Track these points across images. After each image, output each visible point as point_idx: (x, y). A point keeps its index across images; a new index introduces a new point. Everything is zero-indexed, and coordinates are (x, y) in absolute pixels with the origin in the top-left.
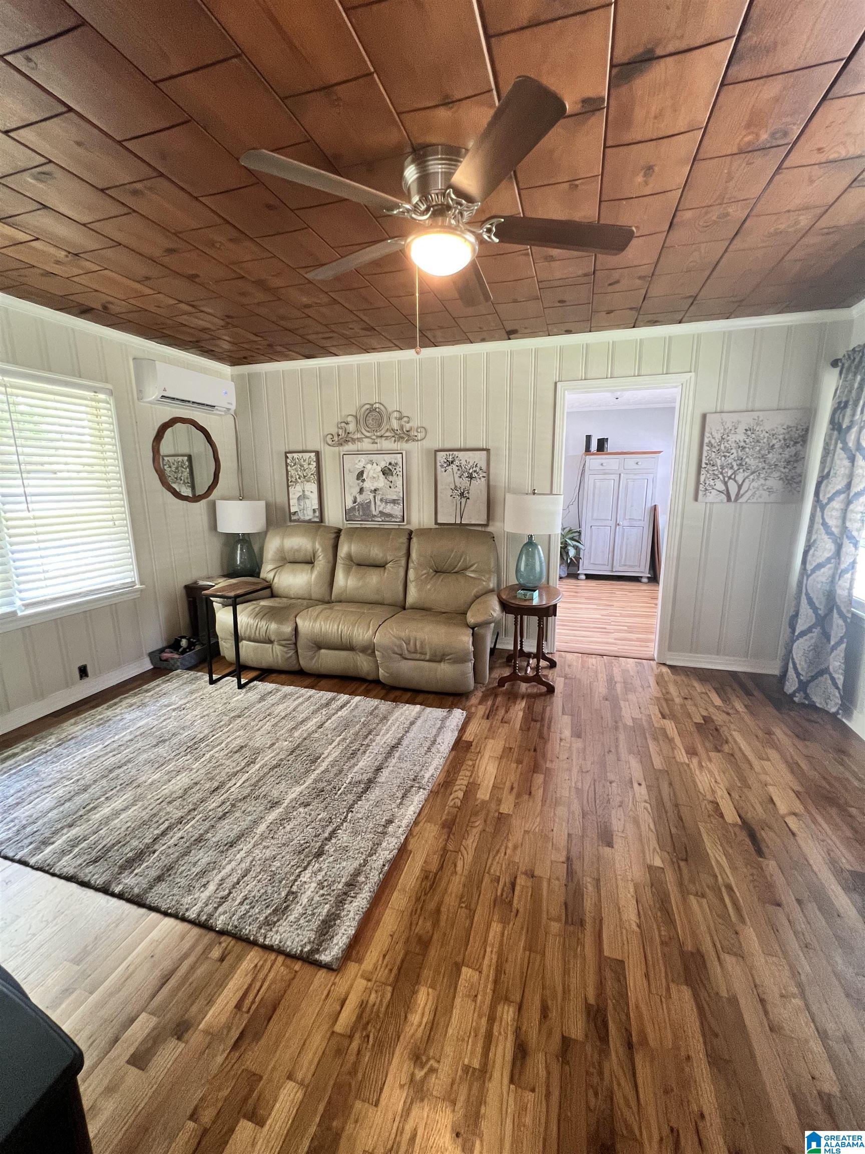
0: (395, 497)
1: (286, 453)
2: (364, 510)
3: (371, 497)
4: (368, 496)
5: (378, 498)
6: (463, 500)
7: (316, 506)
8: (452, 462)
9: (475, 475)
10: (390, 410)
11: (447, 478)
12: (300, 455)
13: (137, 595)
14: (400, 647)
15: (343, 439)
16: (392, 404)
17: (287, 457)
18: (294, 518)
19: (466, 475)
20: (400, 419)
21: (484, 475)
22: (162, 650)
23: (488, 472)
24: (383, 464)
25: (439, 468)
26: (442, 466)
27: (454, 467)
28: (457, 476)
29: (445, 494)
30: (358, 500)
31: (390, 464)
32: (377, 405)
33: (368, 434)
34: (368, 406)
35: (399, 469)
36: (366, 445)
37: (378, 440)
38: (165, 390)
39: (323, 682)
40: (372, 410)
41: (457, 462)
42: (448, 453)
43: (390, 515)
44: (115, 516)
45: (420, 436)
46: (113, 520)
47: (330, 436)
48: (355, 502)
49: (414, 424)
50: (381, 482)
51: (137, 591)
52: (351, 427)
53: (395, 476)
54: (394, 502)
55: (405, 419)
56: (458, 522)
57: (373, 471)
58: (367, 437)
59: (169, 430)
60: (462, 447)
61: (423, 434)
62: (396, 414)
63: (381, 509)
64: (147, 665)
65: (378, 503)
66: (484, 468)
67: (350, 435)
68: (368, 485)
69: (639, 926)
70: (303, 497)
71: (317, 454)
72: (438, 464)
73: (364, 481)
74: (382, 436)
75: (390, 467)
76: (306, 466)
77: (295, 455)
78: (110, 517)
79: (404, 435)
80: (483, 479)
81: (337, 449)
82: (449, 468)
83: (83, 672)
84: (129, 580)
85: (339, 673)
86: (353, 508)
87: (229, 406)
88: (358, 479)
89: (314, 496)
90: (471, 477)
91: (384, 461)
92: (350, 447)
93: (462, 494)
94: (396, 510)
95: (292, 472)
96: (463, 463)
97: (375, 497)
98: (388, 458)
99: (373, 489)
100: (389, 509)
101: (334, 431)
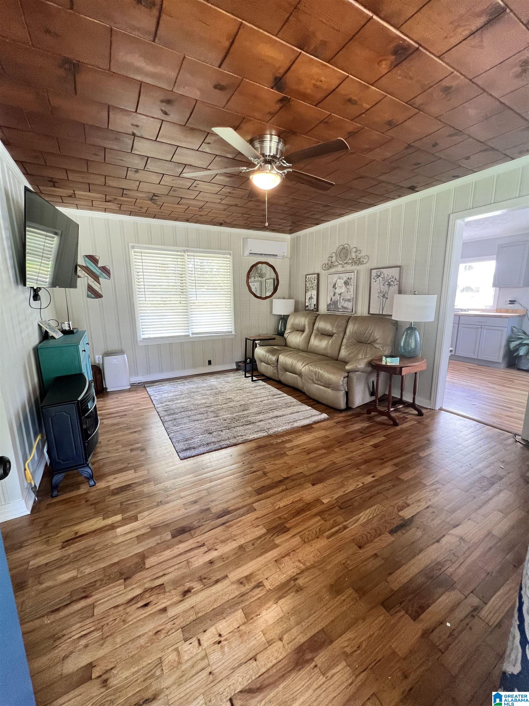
0: (349, 298)
1: (306, 275)
2: (335, 305)
3: (339, 298)
4: (337, 297)
5: (342, 298)
6: (384, 299)
7: (315, 303)
8: (380, 276)
9: (392, 283)
10: (352, 247)
11: (376, 286)
12: (311, 276)
13: (233, 337)
14: (312, 376)
15: (330, 266)
16: (353, 243)
17: (306, 277)
18: (307, 308)
19: (387, 283)
20: (356, 252)
21: (397, 283)
22: (240, 362)
23: (399, 281)
24: (345, 279)
25: (372, 280)
26: (374, 279)
27: (381, 278)
28: (382, 284)
29: (374, 295)
30: (333, 299)
31: (348, 278)
32: (346, 245)
33: (341, 262)
34: (342, 247)
35: (352, 281)
36: (340, 268)
37: (345, 265)
38: (251, 250)
39: (285, 389)
40: (344, 248)
41: (382, 276)
42: (378, 270)
43: (346, 308)
44: (227, 304)
45: (365, 261)
46: (226, 305)
47: (324, 265)
48: (331, 300)
49: (363, 254)
50: (343, 290)
51: (233, 335)
52: (334, 259)
53: (350, 286)
54: (349, 300)
55: (359, 252)
56: (381, 313)
57: (340, 283)
58: (340, 264)
59: (254, 268)
60: (387, 266)
61: (367, 260)
62: (354, 250)
63: (342, 304)
64: (234, 367)
65: (341, 301)
66: (398, 279)
67: (333, 264)
68: (338, 291)
69: (279, 508)
70: (311, 298)
71: (318, 275)
72: (372, 277)
73: (336, 288)
74: (346, 263)
75: (348, 280)
76: (313, 282)
77: (309, 276)
78: (225, 304)
79: (358, 262)
80: (396, 286)
81: (327, 271)
82: (378, 279)
83: (210, 363)
84: (231, 330)
85: (292, 385)
86: (330, 304)
87: (283, 254)
88: (333, 288)
89: (315, 297)
90: (389, 285)
91: (345, 277)
92: (333, 270)
93: (384, 296)
94: (349, 305)
95: (308, 285)
96: (386, 276)
97: (340, 298)
98: (348, 275)
99: (339, 293)
100: (346, 304)
101: (326, 262)
